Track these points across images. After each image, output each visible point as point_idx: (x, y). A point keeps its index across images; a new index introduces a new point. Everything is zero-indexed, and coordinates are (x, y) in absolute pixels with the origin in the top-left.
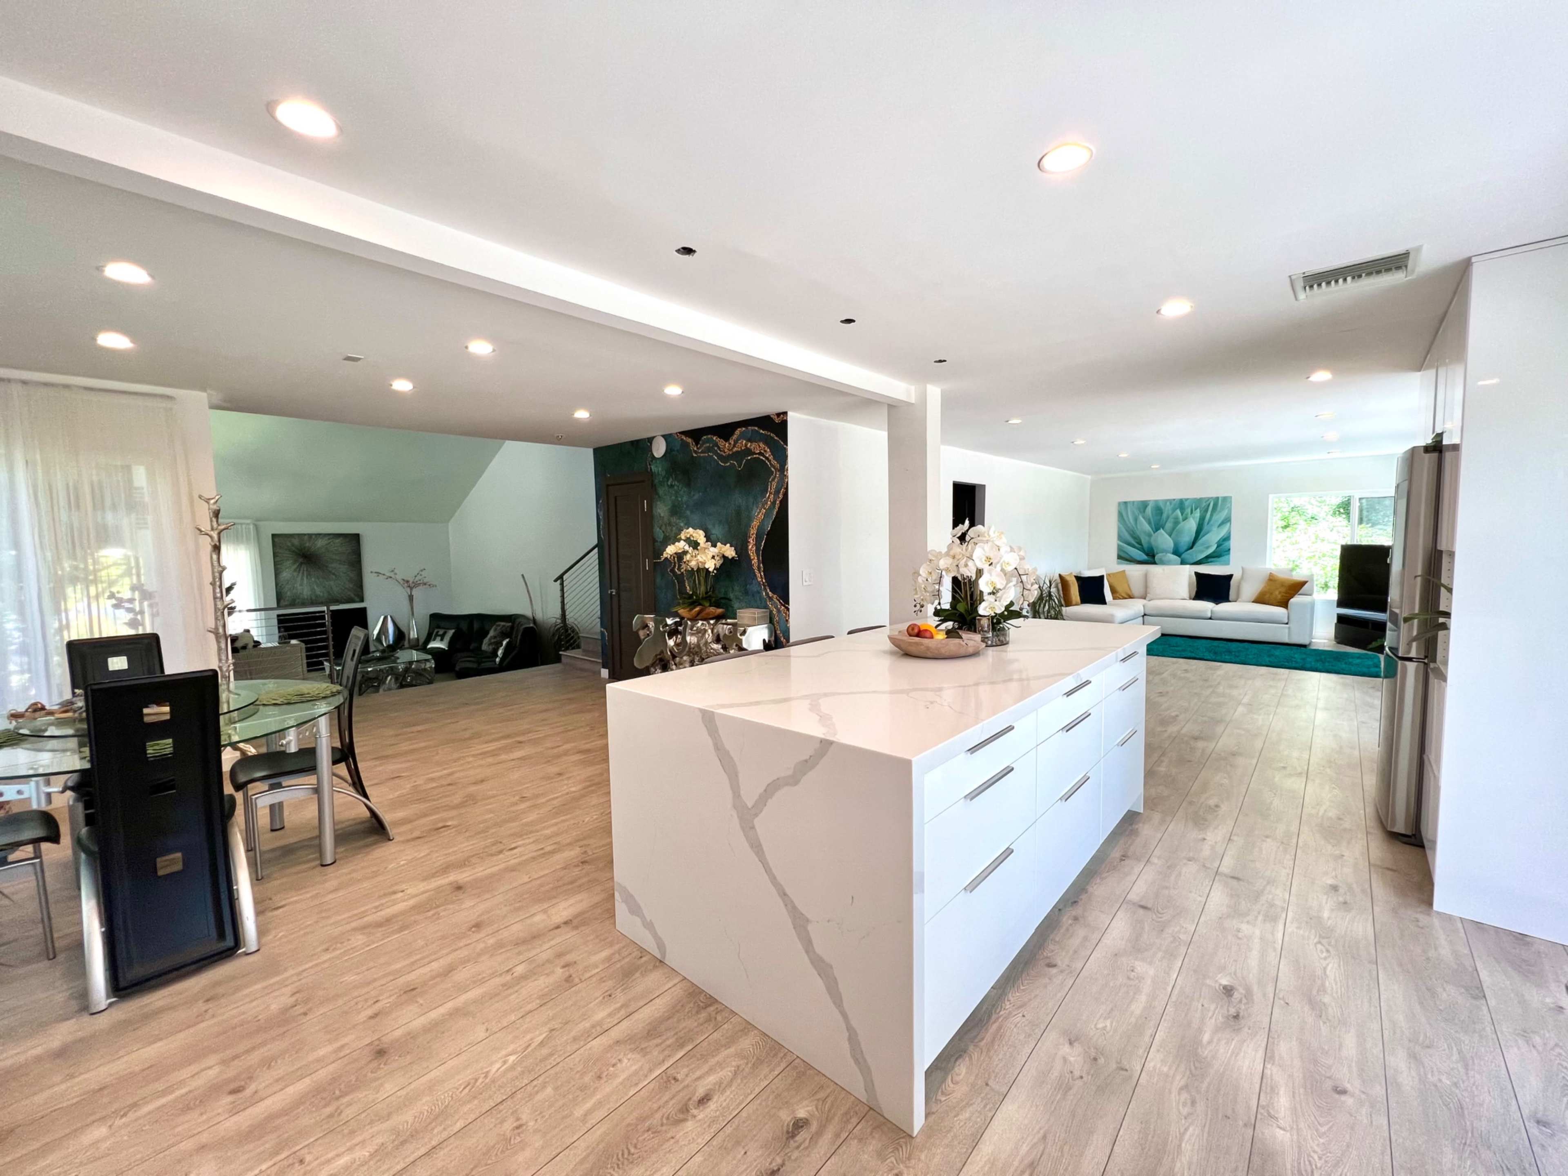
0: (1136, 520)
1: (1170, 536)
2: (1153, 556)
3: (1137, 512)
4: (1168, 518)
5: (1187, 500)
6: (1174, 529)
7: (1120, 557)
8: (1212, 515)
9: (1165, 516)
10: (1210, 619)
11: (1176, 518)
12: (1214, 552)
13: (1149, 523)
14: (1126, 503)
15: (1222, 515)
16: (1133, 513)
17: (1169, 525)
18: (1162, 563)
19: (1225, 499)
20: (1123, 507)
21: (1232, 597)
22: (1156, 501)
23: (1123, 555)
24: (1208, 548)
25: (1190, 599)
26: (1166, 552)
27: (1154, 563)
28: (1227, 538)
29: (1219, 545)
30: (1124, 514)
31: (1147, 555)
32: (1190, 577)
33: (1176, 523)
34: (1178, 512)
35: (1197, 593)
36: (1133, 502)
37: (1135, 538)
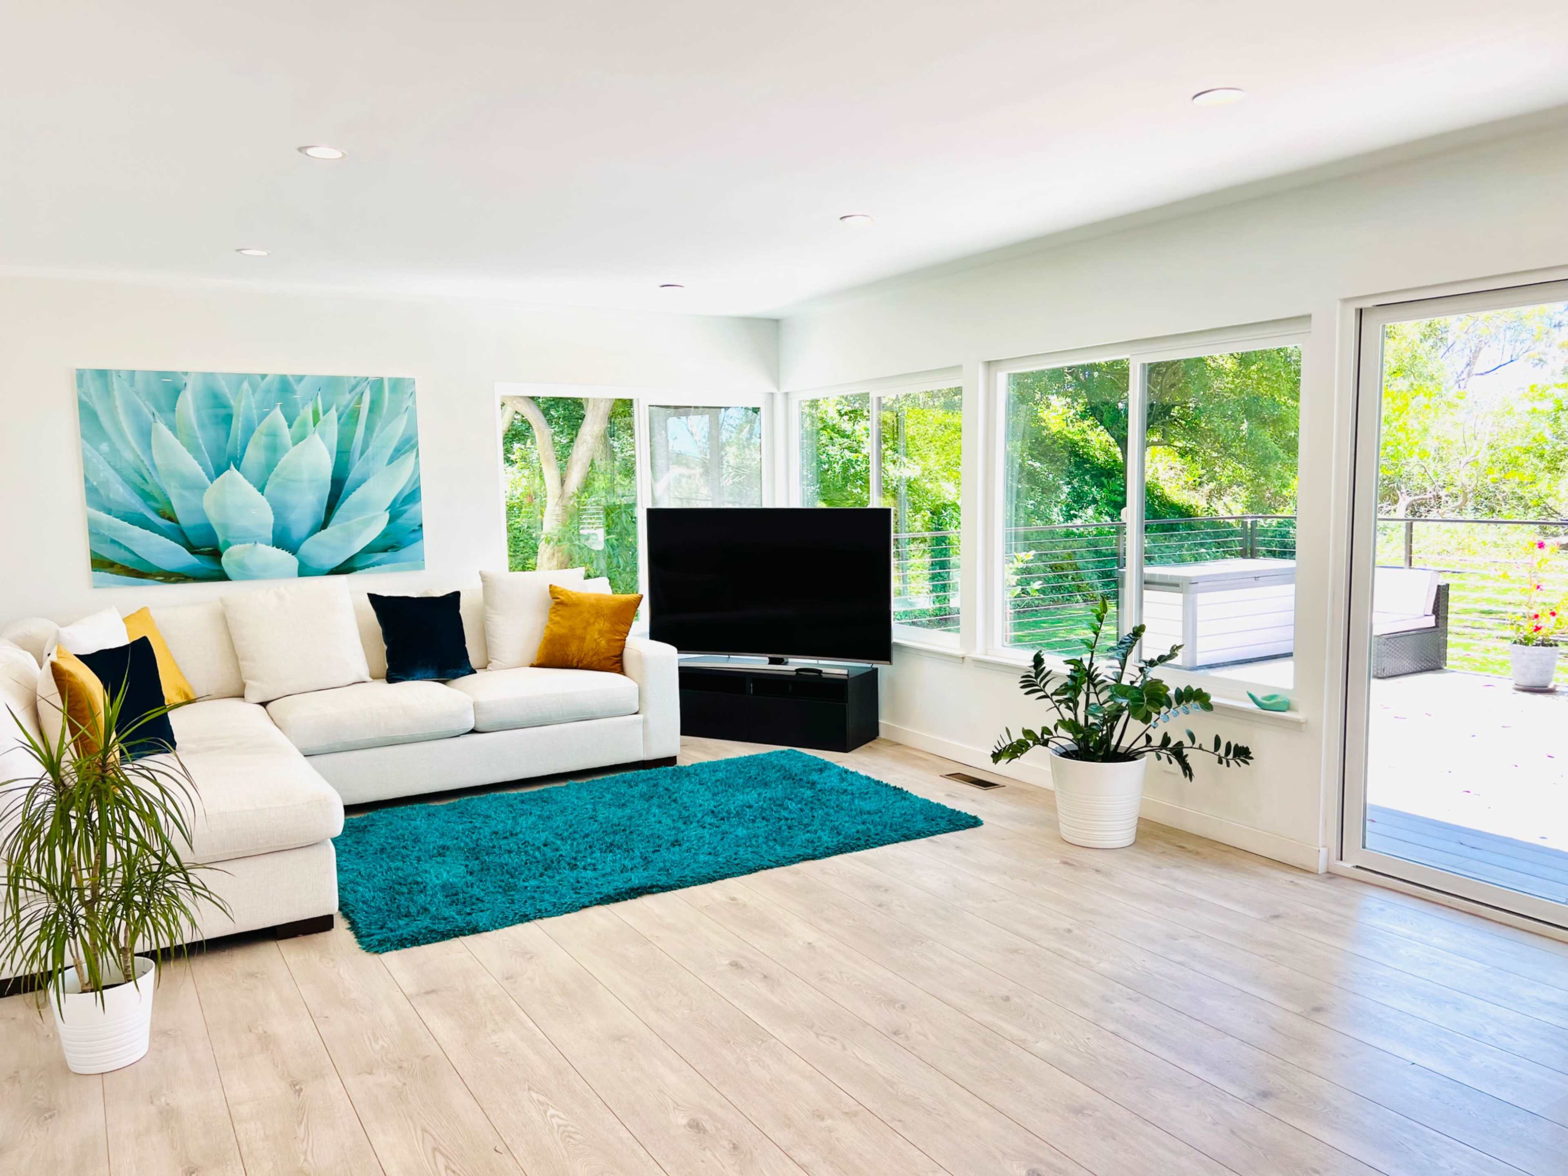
0: (145, 435)
1: (261, 490)
2: (216, 554)
3: (147, 409)
4: (249, 431)
5: (300, 379)
6: (270, 467)
7: (99, 563)
8: (369, 429)
9: (237, 425)
10: (473, 731)
11: (273, 434)
12: (384, 534)
13: (194, 449)
14: (103, 374)
15: (397, 430)
16: (135, 413)
17: (253, 455)
18: (246, 574)
19: (398, 385)
20: (93, 387)
21: (474, 657)
22: (208, 377)
23: (110, 553)
24: (367, 523)
25: (375, 678)
26: (254, 539)
27: (223, 577)
28: (412, 496)
29: (395, 512)
30: (100, 408)
31: (193, 549)
32: (358, 613)
33: (274, 449)
34: (278, 415)
35: (391, 656)
36: (132, 373)
37: (146, 496)
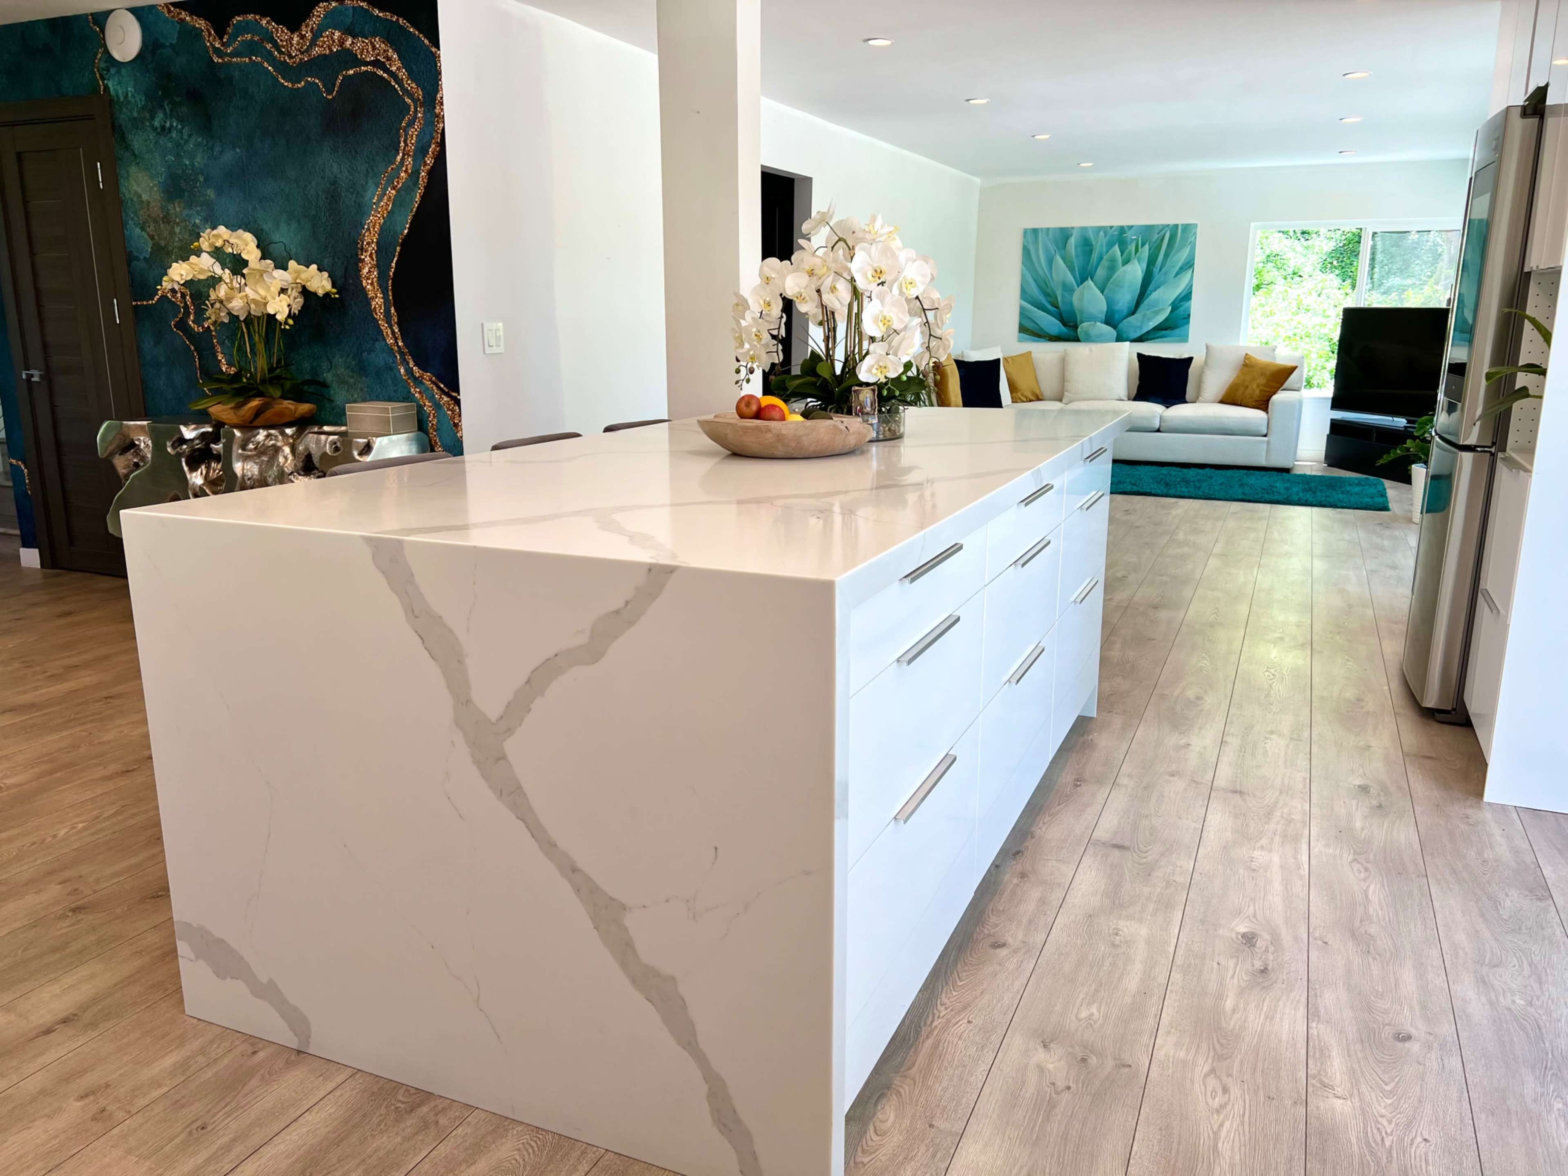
0: (1050, 261)
1: (1102, 292)
2: (1075, 327)
3: (1052, 248)
4: (1101, 258)
5: (1131, 227)
6: (1108, 279)
7: (1023, 329)
8: (1167, 255)
9: (1095, 256)
10: (1158, 431)
11: (1113, 260)
12: (1166, 320)
13: (1071, 269)
14: (1035, 231)
15: (1183, 255)
16: (1047, 250)
17: (1101, 272)
18: (1089, 339)
19: (1187, 228)
20: (1030, 238)
21: (1189, 394)
22: (1084, 229)
23: (1029, 325)
24: (1157, 313)
25: (1129, 399)
26: (1093, 319)
27: (1077, 339)
28: (1187, 296)
29: (1175, 306)
30: (1031, 248)
31: (1065, 324)
32: (1130, 361)
33: (1112, 269)
34: (1116, 248)
35: (1140, 388)
36: (1048, 229)
37: (1046, 295)
